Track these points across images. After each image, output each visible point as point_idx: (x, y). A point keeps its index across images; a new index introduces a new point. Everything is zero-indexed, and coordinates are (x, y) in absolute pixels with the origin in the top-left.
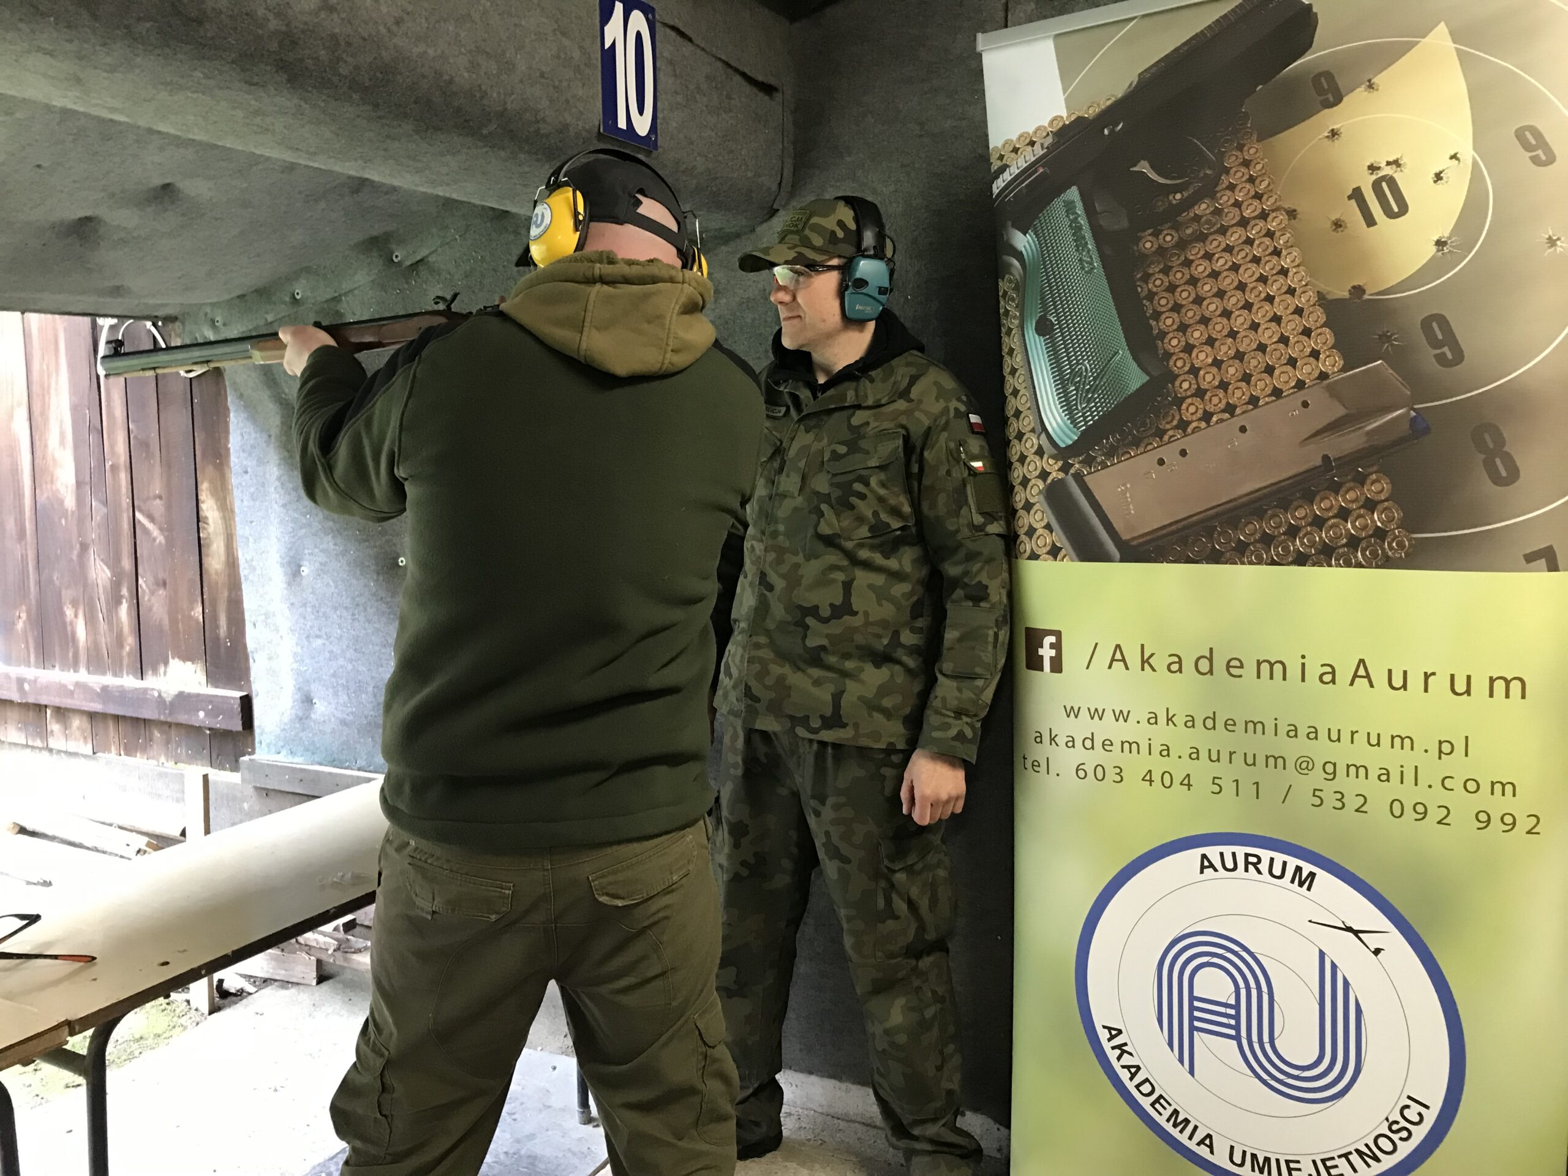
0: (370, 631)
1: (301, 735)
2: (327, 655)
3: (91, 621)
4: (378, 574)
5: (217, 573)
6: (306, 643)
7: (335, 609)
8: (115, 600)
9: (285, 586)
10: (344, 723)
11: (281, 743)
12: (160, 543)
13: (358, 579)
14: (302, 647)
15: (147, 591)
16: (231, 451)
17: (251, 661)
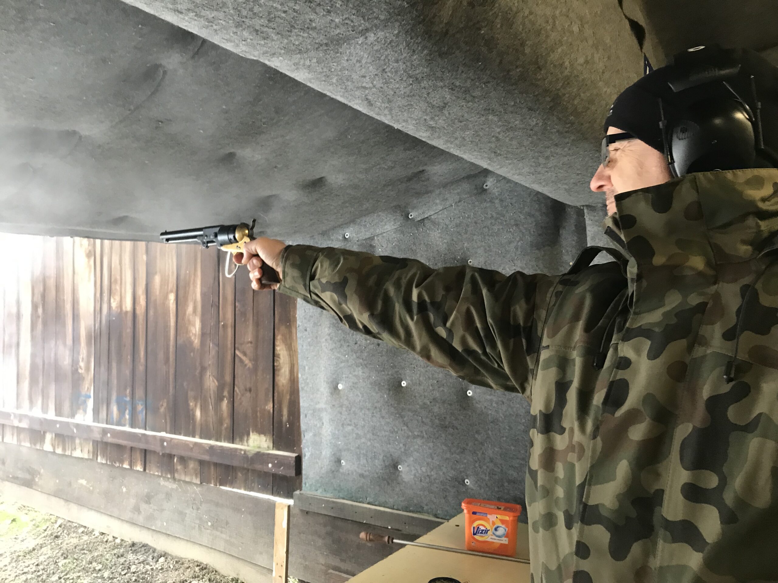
0: (383, 423)
1: (332, 480)
2: (355, 435)
3: (204, 409)
4: (390, 390)
5: (283, 386)
6: (341, 428)
7: (361, 409)
8: (220, 399)
9: (329, 394)
10: (362, 475)
11: (319, 485)
12: (249, 368)
13: (377, 393)
14: (338, 431)
15: (239, 394)
16: (298, 319)
17: (302, 435)
